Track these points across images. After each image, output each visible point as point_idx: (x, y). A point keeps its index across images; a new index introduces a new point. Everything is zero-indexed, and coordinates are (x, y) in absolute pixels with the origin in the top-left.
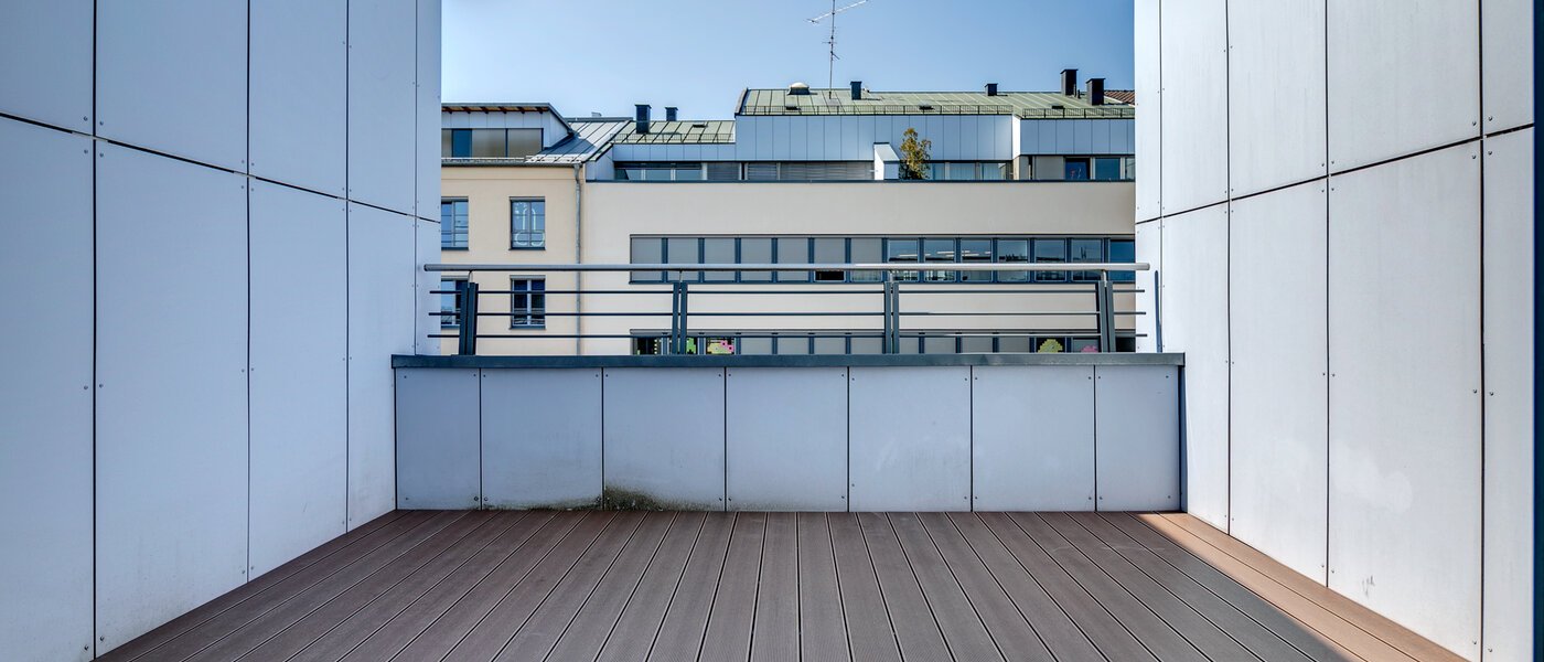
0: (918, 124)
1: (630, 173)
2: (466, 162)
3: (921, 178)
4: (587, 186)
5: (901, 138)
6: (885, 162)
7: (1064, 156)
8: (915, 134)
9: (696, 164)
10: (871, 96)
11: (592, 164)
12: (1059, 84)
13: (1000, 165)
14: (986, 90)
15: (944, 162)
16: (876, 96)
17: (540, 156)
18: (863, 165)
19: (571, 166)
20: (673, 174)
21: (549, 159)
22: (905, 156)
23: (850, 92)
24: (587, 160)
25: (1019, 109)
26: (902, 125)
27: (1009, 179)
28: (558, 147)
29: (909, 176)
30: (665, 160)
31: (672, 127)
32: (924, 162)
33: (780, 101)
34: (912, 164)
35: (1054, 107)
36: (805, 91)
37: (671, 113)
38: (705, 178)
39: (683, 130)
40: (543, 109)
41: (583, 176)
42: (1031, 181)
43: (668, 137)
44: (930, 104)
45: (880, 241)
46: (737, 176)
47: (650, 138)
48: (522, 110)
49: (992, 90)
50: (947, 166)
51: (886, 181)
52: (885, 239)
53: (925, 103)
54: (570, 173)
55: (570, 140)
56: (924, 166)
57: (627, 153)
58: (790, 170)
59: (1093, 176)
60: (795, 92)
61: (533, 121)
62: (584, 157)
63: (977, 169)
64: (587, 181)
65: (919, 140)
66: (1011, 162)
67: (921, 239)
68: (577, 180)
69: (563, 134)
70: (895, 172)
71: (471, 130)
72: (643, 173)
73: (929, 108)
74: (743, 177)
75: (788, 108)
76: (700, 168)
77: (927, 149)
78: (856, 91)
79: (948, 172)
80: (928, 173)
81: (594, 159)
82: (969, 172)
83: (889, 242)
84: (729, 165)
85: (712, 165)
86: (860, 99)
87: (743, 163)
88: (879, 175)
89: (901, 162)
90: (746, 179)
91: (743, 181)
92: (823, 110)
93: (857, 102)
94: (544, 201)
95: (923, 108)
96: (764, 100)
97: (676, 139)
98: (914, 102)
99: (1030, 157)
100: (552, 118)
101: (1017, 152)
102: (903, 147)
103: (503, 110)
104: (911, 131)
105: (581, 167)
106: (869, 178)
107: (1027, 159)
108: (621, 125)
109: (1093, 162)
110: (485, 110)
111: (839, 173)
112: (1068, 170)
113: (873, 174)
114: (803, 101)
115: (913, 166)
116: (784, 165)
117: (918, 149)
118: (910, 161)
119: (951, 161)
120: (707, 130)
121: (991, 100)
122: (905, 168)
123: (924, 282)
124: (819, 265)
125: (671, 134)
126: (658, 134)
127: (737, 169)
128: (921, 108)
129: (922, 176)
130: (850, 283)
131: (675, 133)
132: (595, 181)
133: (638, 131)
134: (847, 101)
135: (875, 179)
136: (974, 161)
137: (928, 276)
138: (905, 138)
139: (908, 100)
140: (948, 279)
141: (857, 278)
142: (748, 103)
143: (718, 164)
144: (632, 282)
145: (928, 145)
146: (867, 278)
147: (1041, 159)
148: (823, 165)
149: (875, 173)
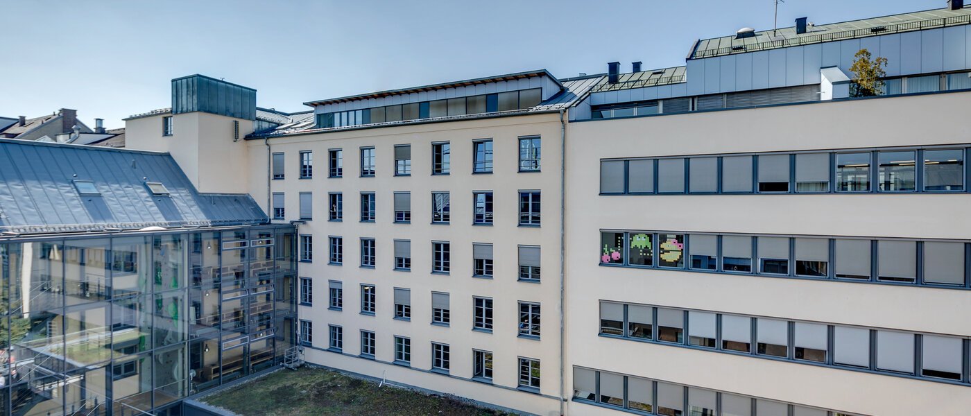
0: (871, 45)
1: (604, 113)
2: (492, 115)
3: (874, 95)
4: (569, 125)
5: (851, 60)
6: (834, 83)
8: (869, 54)
9: (654, 102)
10: (815, 29)
11: (573, 109)
15: (900, 77)
16: (822, 28)
17: (538, 107)
18: (808, 89)
19: (558, 112)
20: (635, 111)
21: (544, 108)
22: (855, 76)
23: (795, 28)
24: (570, 107)
26: (856, 46)
28: (553, 99)
29: (860, 92)
30: (629, 101)
31: (636, 76)
32: (878, 79)
33: (726, 44)
34: (865, 82)
36: (751, 34)
37: (637, 67)
38: (661, 112)
39: (645, 78)
40: (542, 74)
41: (566, 118)
43: (631, 84)
44: (882, 25)
45: (828, 155)
46: (688, 109)
47: (618, 86)
48: (528, 76)
50: (905, 80)
51: (834, 100)
52: (832, 154)
53: (875, 26)
54: (557, 117)
55: (562, 93)
56: (878, 83)
57: (600, 99)
58: (735, 99)
60: (742, 36)
61: (535, 83)
62: (568, 104)
64: (570, 122)
65: (873, 59)
67: (875, 152)
68: (562, 122)
69: (556, 90)
70: (845, 91)
71: (497, 94)
72: (612, 113)
73: (883, 29)
74: (693, 109)
75: (734, 49)
76: (657, 104)
77: (882, 66)
78: (801, 25)
79: (905, 86)
80: (883, 89)
81: (574, 105)
82: (933, 85)
83: (838, 157)
84: (681, 100)
85: (667, 101)
86: (805, 32)
87: (693, 97)
88: (827, 92)
89: (852, 82)
90: (696, 109)
91: (693, 111)
92: (767, 46)
93: (801, 35)
94: (540, 138)
95: (875, 30)
96: (714, 45)
97: (639, 84)
98: (864, 27)
100: (548, 79)
102: (854, 68)
103: (516, 78)
104: (864, 52)
105: (565, 111)
106: (815, 99)
108: (599, 79)
110: (505, 79)
111: (785, 97)
113: (819, 95)
114: (749, 41)
115: (865, 84)
116: (730, 96)
117: (871, 68)
118: (862, 80)
119: (909, 76)
120: (664, 76)
121: (958, 13)
122: (856, 86)
123: (878, 193)
124: (763, 178)
125: (636, 81)
126: (625, 83)
127: (688, 102)
128: (873, 31)
129: (876, 93)
130: (795, 193)
131: (638, 80)
132: (575, 121)
133: (610, 82)
134: (792, 35)
135: (822, 99)
136: (939, 74)
137: (883, 187)
138: (857, 59)
139: (855, 26)
140: (905, 188)
141: (802, 189)
142: (699, 49)
143: (671, 101)
144: (601, 194)
145: (883, 63)
146: (813, 189)
148: (767, 92)
149: (822, 94)
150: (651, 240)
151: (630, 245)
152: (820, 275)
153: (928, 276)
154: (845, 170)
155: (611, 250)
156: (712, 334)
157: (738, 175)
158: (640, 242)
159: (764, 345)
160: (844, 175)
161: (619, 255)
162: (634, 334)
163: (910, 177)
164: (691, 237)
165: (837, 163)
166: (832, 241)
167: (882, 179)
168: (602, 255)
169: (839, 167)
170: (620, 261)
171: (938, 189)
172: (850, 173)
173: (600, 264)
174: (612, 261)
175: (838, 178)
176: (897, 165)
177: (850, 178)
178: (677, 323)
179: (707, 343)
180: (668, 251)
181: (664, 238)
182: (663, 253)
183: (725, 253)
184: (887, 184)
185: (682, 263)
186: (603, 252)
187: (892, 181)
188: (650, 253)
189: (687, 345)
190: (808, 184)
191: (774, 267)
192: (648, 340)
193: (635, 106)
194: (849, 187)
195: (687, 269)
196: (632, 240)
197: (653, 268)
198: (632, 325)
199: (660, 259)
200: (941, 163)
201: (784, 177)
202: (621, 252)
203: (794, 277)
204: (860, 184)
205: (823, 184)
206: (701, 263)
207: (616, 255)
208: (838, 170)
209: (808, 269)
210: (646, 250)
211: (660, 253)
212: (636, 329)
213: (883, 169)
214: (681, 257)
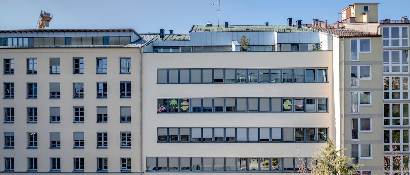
0: (246, 34)
1: (158, 50)
2: (106, 47)
3: (247, 51)
4: (144, 54)
5: (240, 39)
6: (236, 46)
7: (291, 44)
10: (231, 27)
11: (145, 47)
12: (287, 22)
13: (270, 47)
14: (265, 24)
15: (253, 46)
17: (129, 45)
18: (229, 47)
19: (138, 48)
20: (171, 50)
21: (132, 46)
22: (242, 44)
23: (225, 26)
25: (276, 29)
26: (241, 34)
27: (274, 51)
28: (136, 42)
29: (244, 50)
30: (168, 46)
31: (171, 36)
32: (248, 46)
33: (203, 28)
34: (244, 46)
35: (287, 29)
36: (211, 25)
37: (171, 32)
38: (181, 51)
39: (174, 37)
40: (131, 31)
41: (142, 51)
42: (281, 51)
43: (169, 39)
44: (249, 28)
45: (234, 70)
46: (190, 51)
47: (164, 39)
48: (124, 31)
49: (267, 24)
50: (255, 47)
51: (236, 51)
52: (236, 70)
53: (247, 28)
54: (138, 50)
55: (140, 39)
56: (248, 47)
57: (157, 44)
58: (207, 48)
59: (300, 50)
60: (208, 25)
61: (128, 34)
62: (143, 45)
63: (264, 48)
64: (144, 52)
65: (246, 39)
66: (274, 45)
67: (247, 69)
68: (140, 52)
69: (138, 38)
70: (239, 49)
71: (109, 37)
72: (162, 49)
73: (249, 30)
74: (192, 51)
75: (206, 30)
76: (179, 48)
77: (249, 42)
78: (226, 24)
79: (255, 49)
80: (248, 49)
81: (146, 45)
82: (261, 49)
83: (237, 71)
84: (188, 47)
85: (183, 47)
86: (227, 27)
87: (192, 46)
88: (234, 49)
89: (241, 46)
90: (193, 51)
91: (192, 52)
92: (217, 30)
93: (226, 28)
94: (130, 58)
95: (247, 30)
96: (199, 28)
97: (172, 39)
98: (244, 28)
99: (280, 44)
100: (134, 33)
101: (276, 42)
102: (241, 41)
103: (118, 31)
104: (244, 36)
105: (141, 48)
106: (231, 51)
107: (279, 45)
108: (156, 35)
109: (300, 45)
110: (113, 31)
111: (221, 49)
112: (292, 48)
113: (232, 49)
114: (210, 28)
115: (244, 47)
116: (205, 47)
117: (246, 42)
118: (243, 46)
119: (256, 46)
120: (181, 37)
121: (267, 27)
122: (242, 47)
123: (248, 83)
124: (216, 78)
125: (171, 38)
126: (167, 38)
127: (190, 48)
128: (246, 30)
129: (247, 50)
130: (225, 83)
131: (172, 38)
132: (146, 52)
133: (161, 37)
134: (224, 27)
135: (233, 51)
136: (263, 46)
137: (249, 81)
138: (242, 39)
139: (242, 27)
140: (256, 82)
141: (227, 82)
142: (194, 28)
143: (184, 47)
144: (157, 83)
145: (249, 41)
146: (230, 82)
147: (284, 44)
148: (217, 47)
149: (233, 49)
150: (177, 102)
151: (170, 104)
152: (233, 111)
153: (261, 110)
154: (239, 75)
155: (162, 107)
156: (199, 136)
157: (207, 76)
158: (173, 102)
159: (217, 138)
160: (239, 77)
161: (165, 108)
162: (171, 140)
163: (256, 78)
164: (192, 100)
165: (237, 73)
166: (236, 99)
167: (249, 78)
168: (158, 109)
169: (238, 74)
170: (165, 111)
171: (263, 82)
172: (241, 76)
173: (157, 113)
174: (162, 111)
175: (237, 78)
176: (253, 74)
177: (241, 78)
178: (187, 134)
179: (198, 140)
180: (184, 106)
181: (182, 101)
182: (182, 107)
183: (204, 106)
184: (251, 80)
185: (189, 110)
186: (158, 107)
187: (252, 79)
188: (177, 107)
189: (191, 142)
190: (229, 80)
191: (219, 110)
192: (177, 142)
193: (171, 48)
194: (241, 81)
195: (191, 112)
196: (170, 102)
197: (178, 113)
198: (171, 137)
199: (181, 109)
200: (264, 74)
201: (222, 78)
202: (166, 107)
203: (226, 113)
204: (243, 80)
205: (233, 80)
206: (196, 110)
207: (164, 108)
208: (237, 75)
209: (229, 110)
210: (176, 106)
211: (181, 107)
212: (172, 138)
213: (249, 75)
214: (189, 108)
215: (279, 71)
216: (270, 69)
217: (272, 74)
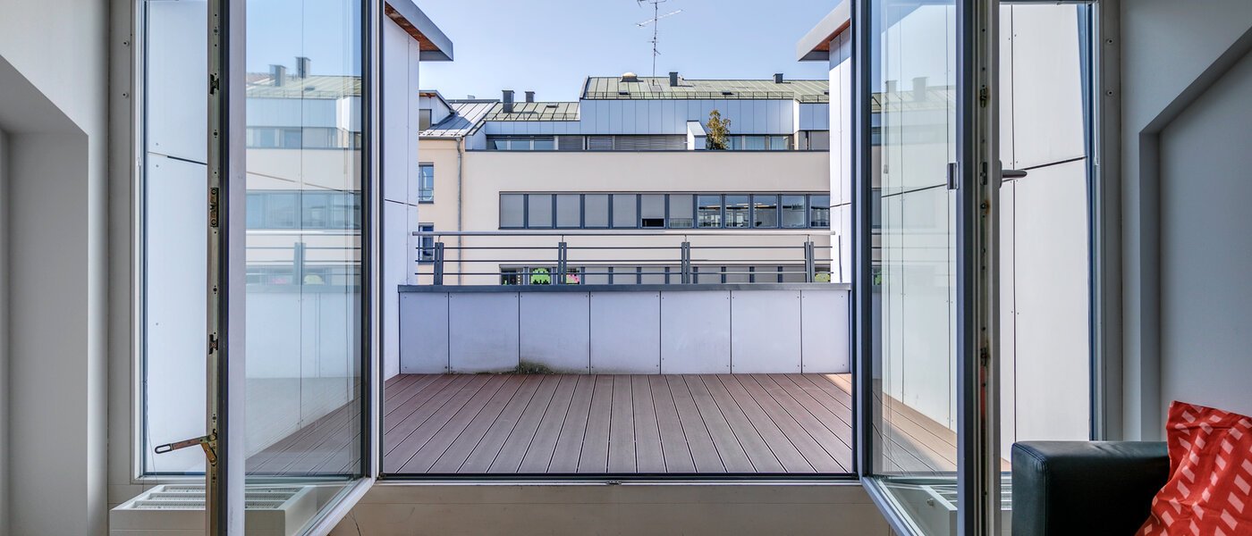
0: (721, 107)
1: (499, 144)
3: (723, 148)
4: (466, 155)
5: (707, 118)
6: (696, 136)
8: (719, 114)
9: (550, 137)
10: (685, 83)
11: (470, 138)
13: (784, 138)
14: (774, 78)
15: (741, 135)
16: (689, 83)
17: (430, 131)
18: (678, 138)
19: (454, 139)
20: (532, 144)
21: (437, 133)
22: (711, 130)
23: (669, 80)
24: (466, 135)
25: (798, 95)
26: (709, 107)
27: (791, 149)
28: (444, 123)
29: (715, 147)
30: (526, 133)
31: (530, 108)
32: (726, 135)
33: (613, 88)
35: (823, 93)
36: (634, 79)
37: (530, 96)
38: (557, 148)
39: (539, 110)
41: (463, 147)
42: (808, 151)
43: (525, 115)
44: (730, 90)
45: (692, 197)
46: (582, 147)
47: (514, 116)
49: (779, 79)
50: (744, 138)
51: (696, 150)
52: (695, 195)
53: (725, 90)
54: (453, 145)
55: (451, 118)
56: (725, 139)
57: (496, 129)
58: (623, 141)
60: (627, 79)
61: (423, 103)
62: (463, 132)
63: (766, 141)
64: (466, 151)
65: (722, 120)
66: (793, 135)
67: (723, 195)
68: (459, 150)
69: (446, 113)
70: (703, 144)
72: (509, 143)
73: (730, 94)
74: (586, 148)
75: (621, 94)
76: (553, 140)
77: (728, 127)
78: (674, 79)
79: (744, 142)
80: (728, 145)
81: (471, 133)
82: (760, 144)
83: (699, 198)
84: (575, 138)
85: (562, 137)
86: (676, 86)
87: (586, 136)
88: (691, 143)
89: (707, 136)
90: (589, 148)
91: (586, 150)
92: (648, 95)
93: (674, 89)
94: (432, 166)
95: (725, 94)
96: (602, 88)
97: (534, 117)
98: (718, 89)
99: (807, 132)
100: (438, 101)
101: (797, 128)
102: (710, 125)
104: (716, 112)
105: (462, 140)
106: (683, 149)
107: (804, 134)
108: (491, 105)
111: (660, 144)
113: (686, 145)
114: (633, 87)
115: (717, 139)
116: (618, 138)
117: (720, 125)
118: (715, 135)
119: (746, 135)
120: (558, 110)
121: (779, 87)
122: (710, 140)
123: (725, 228)
124: (645, 215)
125: (530, 113)
126: (520, 113)
127: (582, 140)
128: (723, 94)
130: (669, 228)
131: (533, 112)
132: (473, 150)
133: (505, 110)
134: (666, 87)
135: (689, 149)
136: (764, 135)
138: (711, 118)
139: (714, 86)
141: (674, 225)
142: (590, 89)
143: (566, 137)
144: (501, 228)
145: (728, 122)
146: (682, 225)
147: (816, 133)
148: (648, 137)
149: (689, 145)
154: (704, 210)
157: (626, 212)
160: (703, 214)
163: (745, 217)
164: (586, 270)
165: (699, 206)
166: (695, 270)
167: (731, 218)
169: (700, 208)
171: (763, 225)
172: (707, 213)
175: (699, 217)
184: (735, 222)
187: (738, 220)
190: (678, 220)
193: (532, 139)
201: (661, 215)
205: (689, 221)
208: (698, 210)
213: (728, 210)
215: (802, 202)
216: (779, 195)
217: (784, 207)
